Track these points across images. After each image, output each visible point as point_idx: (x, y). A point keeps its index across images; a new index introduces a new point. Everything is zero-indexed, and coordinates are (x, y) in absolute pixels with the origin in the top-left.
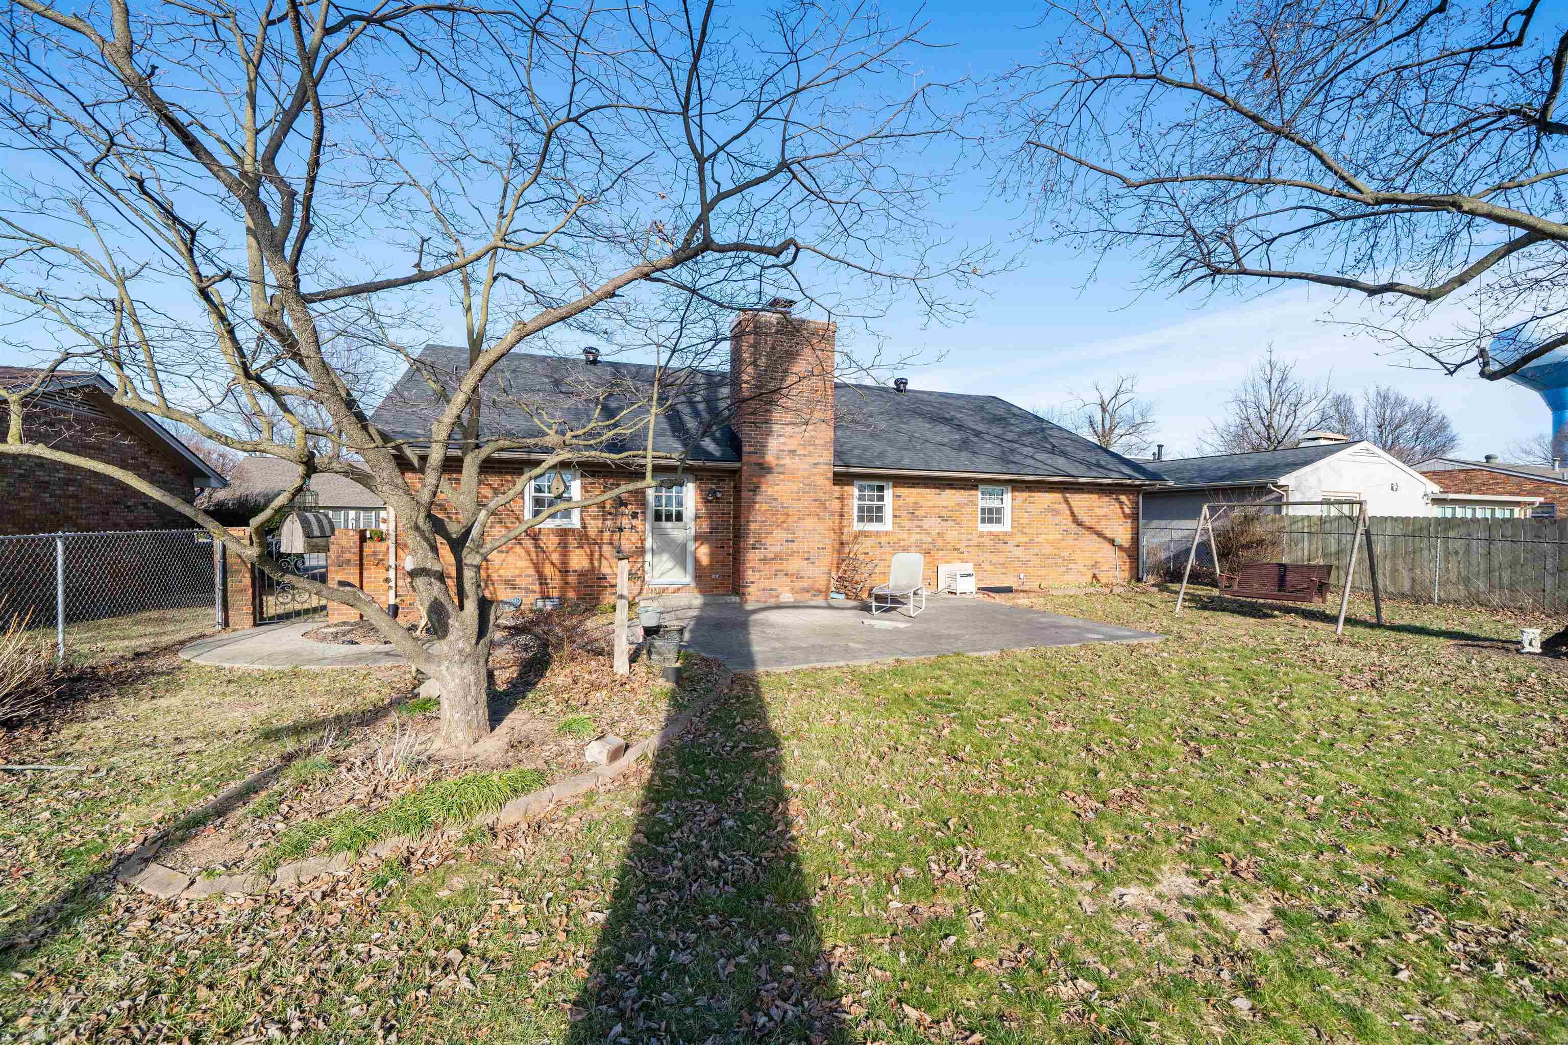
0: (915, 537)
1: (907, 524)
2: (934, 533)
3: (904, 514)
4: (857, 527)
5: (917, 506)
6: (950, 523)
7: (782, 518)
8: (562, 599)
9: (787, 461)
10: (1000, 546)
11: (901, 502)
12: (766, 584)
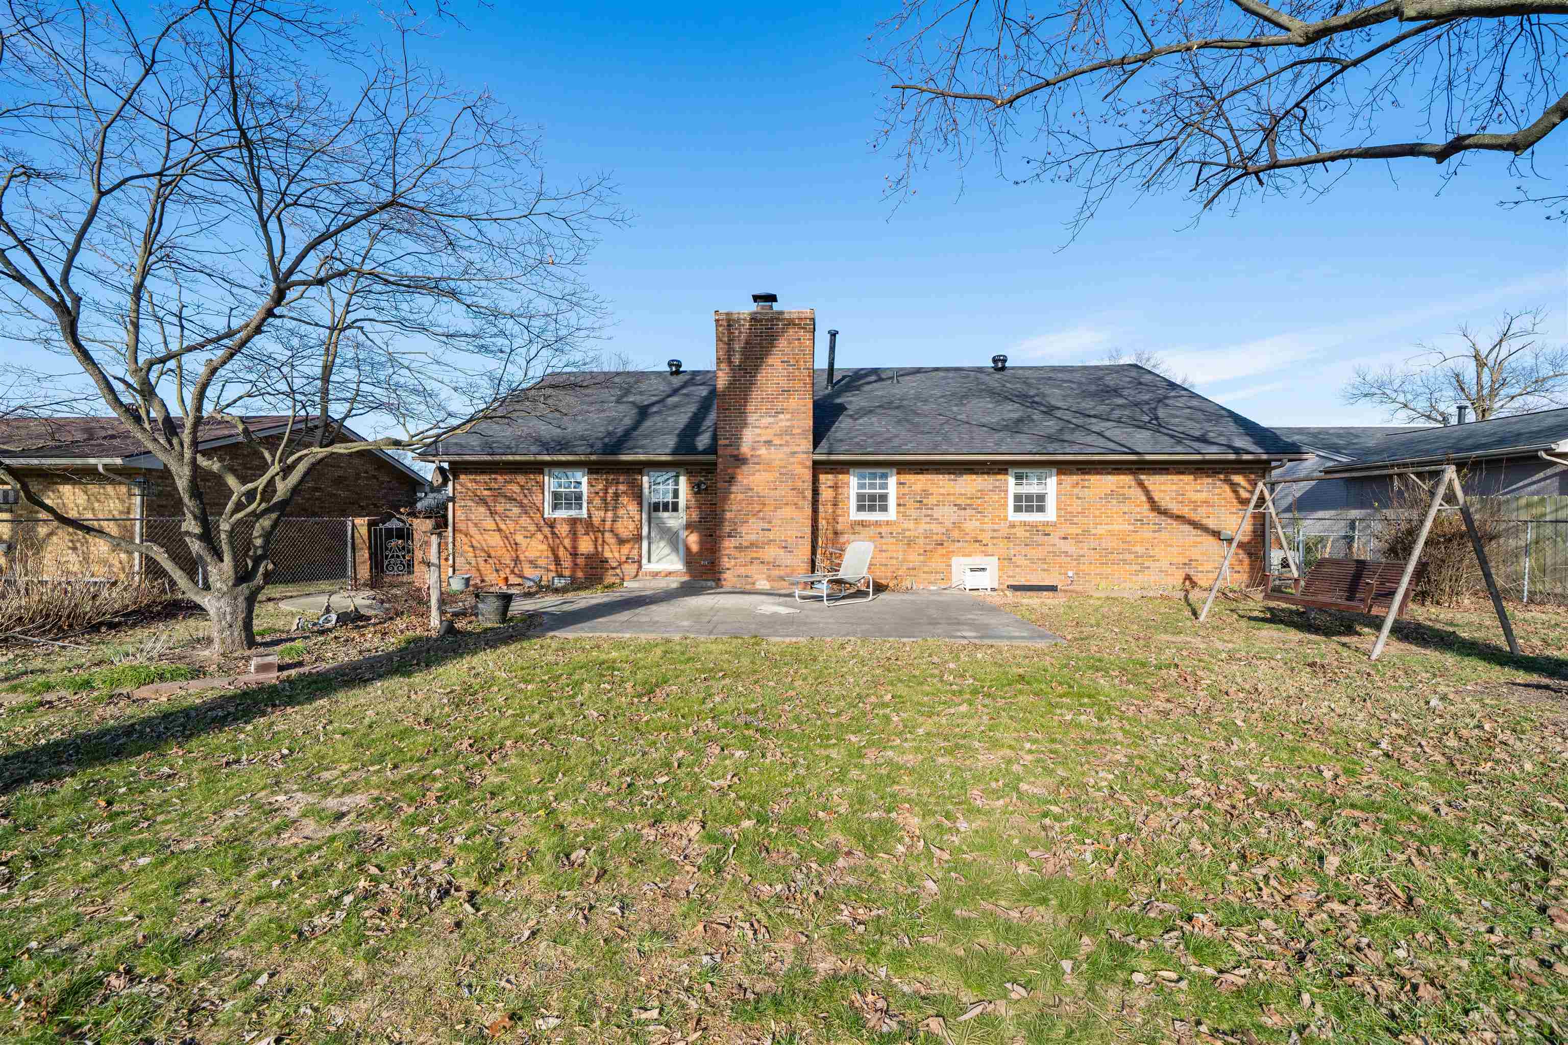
0: (923, 527)
1: (914, 513)
2: (948, 524)
3: (910, 502)
4: (854, 515)
5: (926, 493)
6: (969, 512)
7: (757, 508)
8: (573, 578)
9: (763, 451)
10: (1040, 538)
11: (906, 490)
12: (742, 571)
